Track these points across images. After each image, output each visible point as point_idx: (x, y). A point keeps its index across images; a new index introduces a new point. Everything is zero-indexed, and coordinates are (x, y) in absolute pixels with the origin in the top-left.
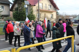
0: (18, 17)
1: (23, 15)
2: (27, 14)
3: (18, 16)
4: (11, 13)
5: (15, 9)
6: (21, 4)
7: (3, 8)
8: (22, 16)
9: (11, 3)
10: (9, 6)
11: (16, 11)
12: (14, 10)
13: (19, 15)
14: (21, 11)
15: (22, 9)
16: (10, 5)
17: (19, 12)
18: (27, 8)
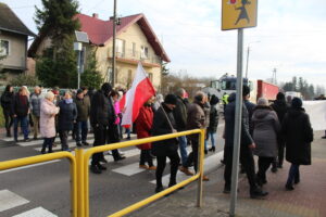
0: (50, 76)
1: (68, 72)
2: (80, 69)
3: (53, 74)
4: (31, 62)
5: (44, 51)
6: (63, 37)
7: (7, 47)
8: (64, 73)
9: (32, 34)
10: (26, 41)
11: (46, 59)
12: (40, 53)
13: (56, 70)
14: (63, 60)
15: (64, 54)
16: (29, 38)
17: (54, 61)
18: (82, 52)
